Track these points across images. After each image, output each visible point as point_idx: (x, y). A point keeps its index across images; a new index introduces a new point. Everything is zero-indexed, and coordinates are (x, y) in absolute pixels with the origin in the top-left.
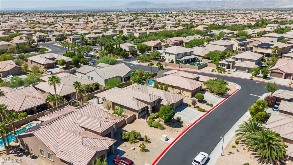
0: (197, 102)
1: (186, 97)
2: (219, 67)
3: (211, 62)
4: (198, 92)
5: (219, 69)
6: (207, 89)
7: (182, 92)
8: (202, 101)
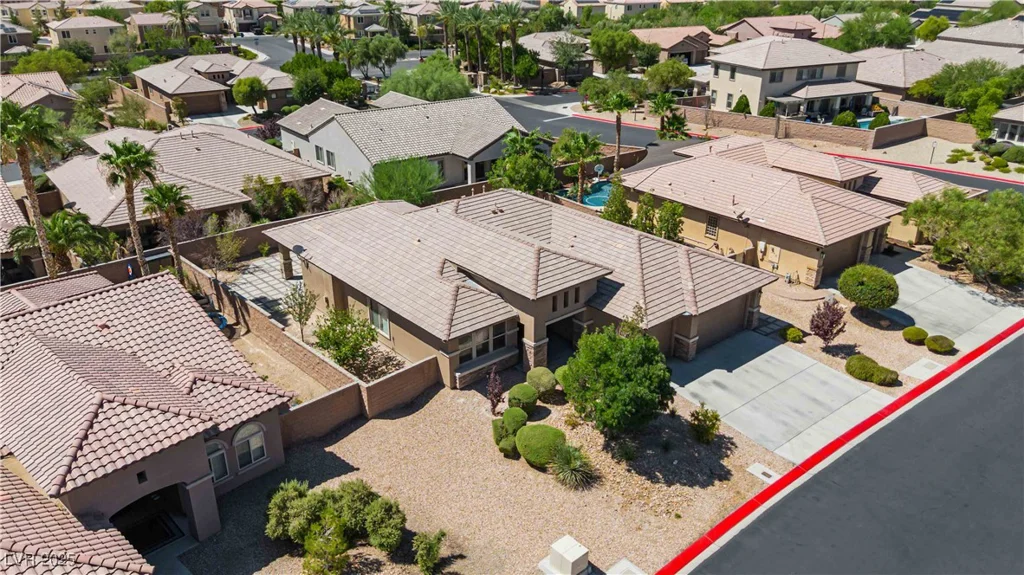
0: (848, 317)
1: (781, 284)
2: (991, 142)
3: (951, 117)
4: (862, 261)
5: (993, 148)
6: (917, 248)
7: (764, 253)
8: (881, 312)
